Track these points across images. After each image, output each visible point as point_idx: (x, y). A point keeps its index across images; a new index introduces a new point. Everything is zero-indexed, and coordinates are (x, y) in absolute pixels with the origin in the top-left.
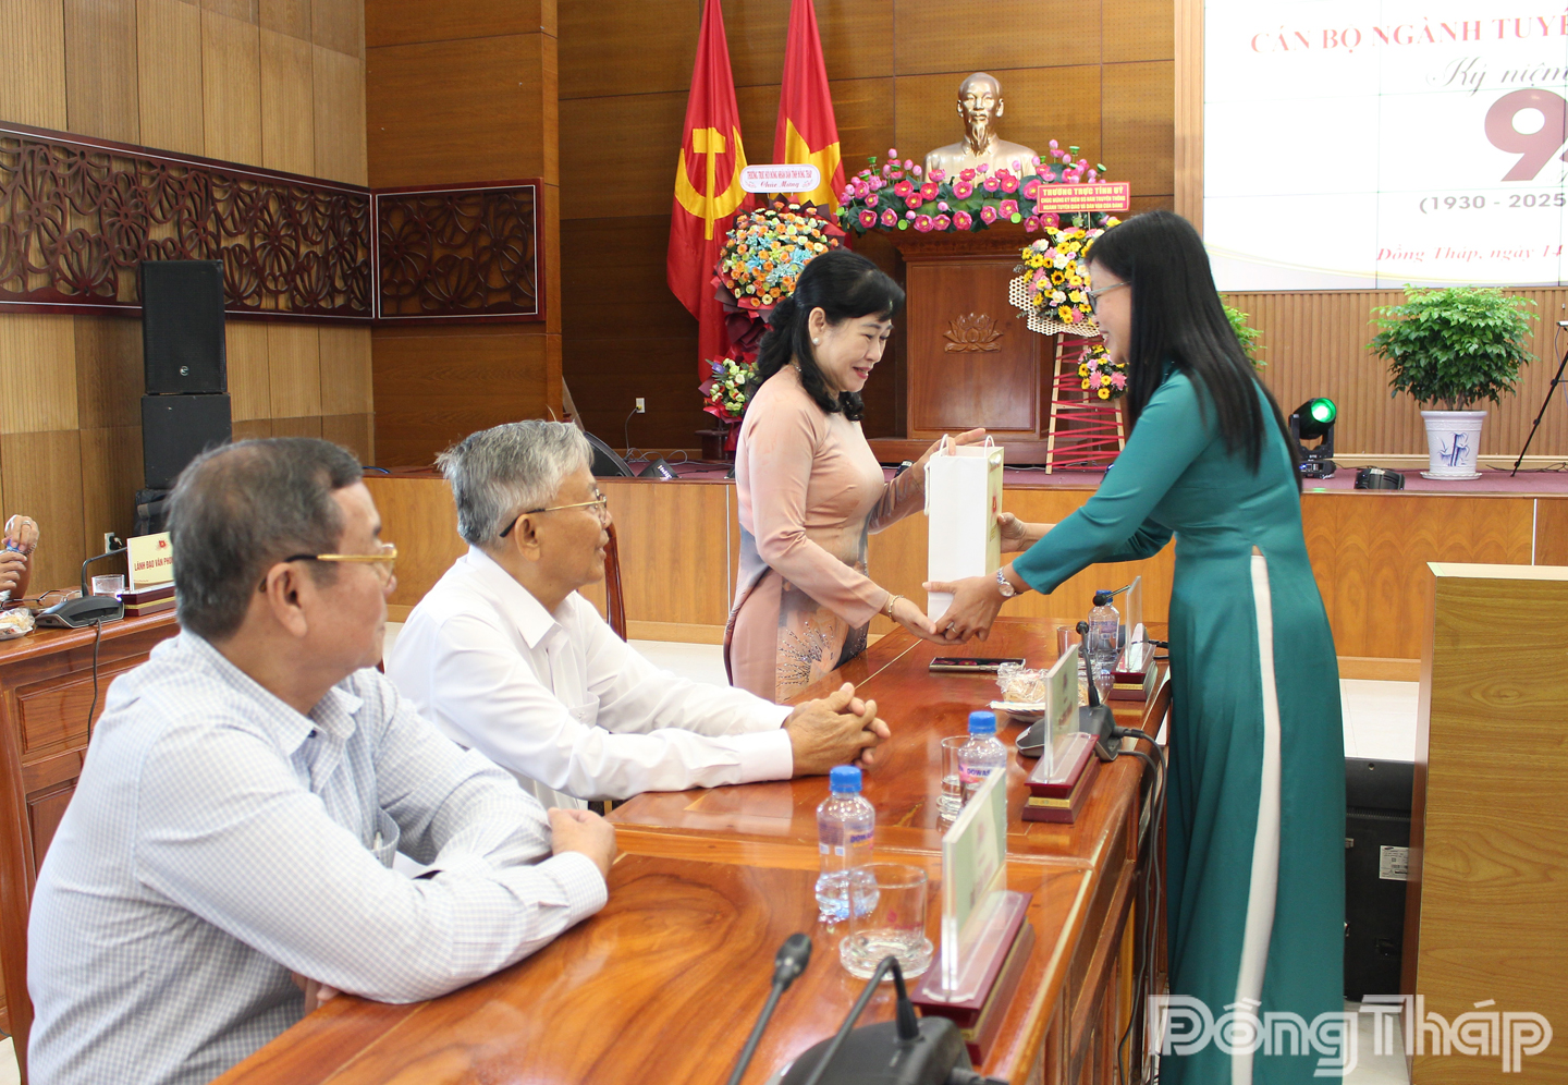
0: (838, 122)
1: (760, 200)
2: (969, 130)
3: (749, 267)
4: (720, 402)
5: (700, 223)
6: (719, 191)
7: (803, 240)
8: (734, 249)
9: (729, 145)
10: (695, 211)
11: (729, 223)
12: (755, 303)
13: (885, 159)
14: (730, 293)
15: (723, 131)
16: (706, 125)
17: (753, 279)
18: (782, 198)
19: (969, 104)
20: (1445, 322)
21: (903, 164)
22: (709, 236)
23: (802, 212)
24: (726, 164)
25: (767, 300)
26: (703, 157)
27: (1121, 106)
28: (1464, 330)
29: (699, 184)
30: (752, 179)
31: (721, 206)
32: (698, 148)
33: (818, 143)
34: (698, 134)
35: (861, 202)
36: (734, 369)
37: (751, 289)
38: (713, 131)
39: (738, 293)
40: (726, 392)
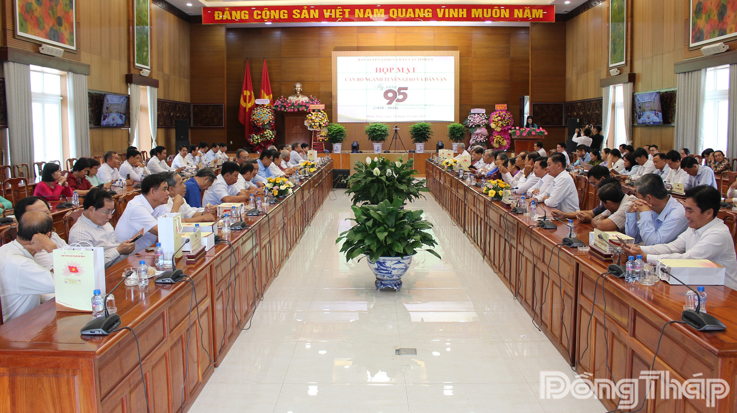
0: (272, 89)
1: (257, 105)
2: (296, 93)
3: (258, 118)
4: (253, 142)
5: (245, 108)
6: (249, 103)
7: (267, 113)
8: (255, 114)
9: (251, 94)
10: (244, 106)
11: (251, 109)
12: (258, 124)
13: (281, 98)
14: (254, 122)
15: (250, 91)
16: (246, 90)
17: (258, 120)
18: (263, 105)
19: (296, 89)
20: (375, 129)
21: (284, 99)
22: (247, 111)
23: (266, 108)
24: (250, 97)
25: (261, 123)
26: (246, 96)
27: (323, 89)
28: (378, 130)
29: (245, 101)
30: (258, 102)
31: (249, 105)
32: (245, 94)
33: (268, 94)
34: (245, 91)
35: (277, 106)
36: (255, 136)
37: (258, 122)
38: (248, 92)
39: (255, 122)
40: (253, 140)
